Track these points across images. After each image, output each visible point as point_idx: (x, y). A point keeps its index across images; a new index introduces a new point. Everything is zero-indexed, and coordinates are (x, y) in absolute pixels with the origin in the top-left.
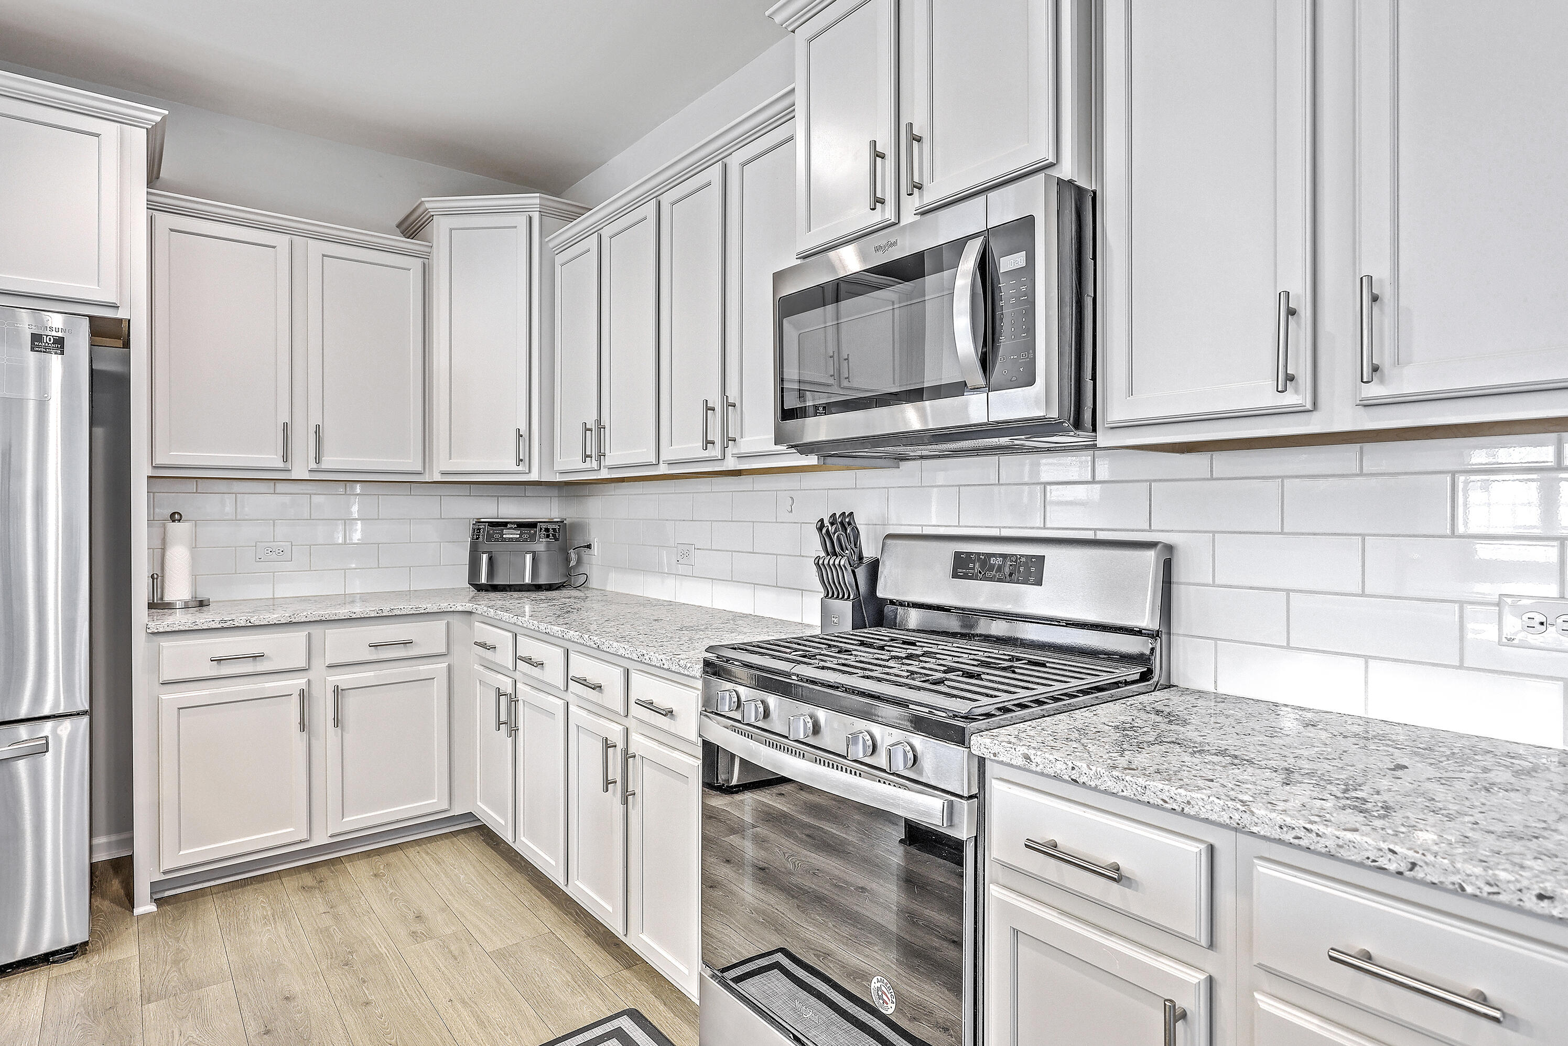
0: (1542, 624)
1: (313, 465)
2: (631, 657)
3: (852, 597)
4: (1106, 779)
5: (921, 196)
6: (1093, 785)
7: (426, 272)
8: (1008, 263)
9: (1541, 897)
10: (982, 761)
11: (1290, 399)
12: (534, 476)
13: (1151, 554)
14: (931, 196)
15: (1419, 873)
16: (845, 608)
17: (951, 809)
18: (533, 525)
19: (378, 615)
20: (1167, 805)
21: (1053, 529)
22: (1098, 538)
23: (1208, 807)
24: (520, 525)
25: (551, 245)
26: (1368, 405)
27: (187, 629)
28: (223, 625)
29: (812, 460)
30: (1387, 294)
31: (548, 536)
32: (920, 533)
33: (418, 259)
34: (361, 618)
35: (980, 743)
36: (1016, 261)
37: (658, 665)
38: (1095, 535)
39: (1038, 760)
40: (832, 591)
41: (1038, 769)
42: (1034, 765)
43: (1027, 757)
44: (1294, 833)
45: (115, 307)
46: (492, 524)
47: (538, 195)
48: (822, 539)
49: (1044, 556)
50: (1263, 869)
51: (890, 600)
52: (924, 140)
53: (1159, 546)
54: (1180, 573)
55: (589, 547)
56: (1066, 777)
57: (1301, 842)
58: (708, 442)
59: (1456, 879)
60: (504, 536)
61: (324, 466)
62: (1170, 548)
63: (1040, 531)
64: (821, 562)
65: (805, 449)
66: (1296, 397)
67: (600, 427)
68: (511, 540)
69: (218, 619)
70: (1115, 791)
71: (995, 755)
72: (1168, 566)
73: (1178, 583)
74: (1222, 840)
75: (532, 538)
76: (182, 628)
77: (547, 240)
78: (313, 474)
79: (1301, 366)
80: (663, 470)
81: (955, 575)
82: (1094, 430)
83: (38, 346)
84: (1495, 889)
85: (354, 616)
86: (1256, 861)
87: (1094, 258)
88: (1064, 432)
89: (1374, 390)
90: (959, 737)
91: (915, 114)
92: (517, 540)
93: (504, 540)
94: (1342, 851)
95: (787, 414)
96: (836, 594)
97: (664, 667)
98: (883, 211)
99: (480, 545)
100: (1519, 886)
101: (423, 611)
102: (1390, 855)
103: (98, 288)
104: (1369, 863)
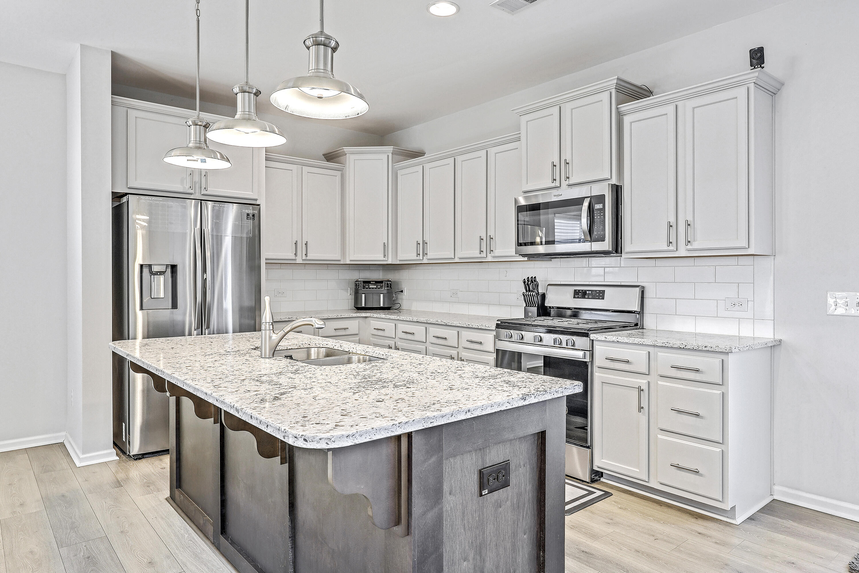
0: (734, 304)
1: (304, 258)
2: (463, 326)
3: (536, 306)
4: (625, 339)
5: (569, 181)
6: (622, 342)
7: (343, 177)
8: (598, 206)
9: (705, 347)
10: (593, 340)
11: (671, 248)
12: (389, 262)
13: (638, 289)
14: (572, 181)
15: (687, 347)
16: (534, 310)
17: (585, 355)
18: (382, 282)
19: (337, 317)
20: (639, 343)
21: (607, 282)
22: (622, 284)
23: (648, 342)
24: (377, 282)
25: (396, 166)
26: (689, 250)
27: (279, 321)
28: (289, 319)
29: (526, 259)
30: (692, 224)
31: (388, 287)
32: (560, 283)
33: (339, 172)
34: (331, 318)
35: (593, 336)
36: (600, 206)
37: (476, 327)
38: (621, 284)
39: (609, 338)
40: (529, 304)
41: (609, 340)
42: (607, 339)
43: (606, 338)
44: (665, 344)
45: (256, 200)
46: (364, 282)
47: (392, 147)
48: (525, 286)
49: (605, 290)
50: (659, 354)
51: (549, 307)
52: (570, 164)
53: (640, 286)
54: (646, 295)
55: (402, 291)
56: (616, 341)
57: (666, 345)
58: (481, 251)
59: (693, 347)
60: (370, 287)
61: (308, 258)
62: (643, 287)
63: (603, 282)
64: (525, 294)
65: (524, 255)
66: (672, 247)
67: (425, 243)
68: (373, 288)
69: (287, 317)
70: (627, 342)
71: (597, 338)
72: (643, 292)
73: (646, 298)
74: (651, 349)
75: (381, 287)
76: (277, 320)
77: (394, 164)
78: (303, 261)
79: (673, 239)
80: (457, 260)
81: (574, 297)
82: (621, 253)
83: (249, 218)
84: (699, 347)
85: (329, 318)
86: (658, 353)
87: (621, 205)
88: (614, 253)
89: (689, 247)
90: (586, 335)
91: (567, 156)
92: (375, 288)
93: (370, 288)
94: (674, 346)
95: (520, 244)
96: (531, 305)
97: (479, 328)
98: (556, 183)
99: (360, 291)
100: (702, 346)
101: (351, 316)
102: (682, 345)
103: (252, 193)
104: (678, 347)
